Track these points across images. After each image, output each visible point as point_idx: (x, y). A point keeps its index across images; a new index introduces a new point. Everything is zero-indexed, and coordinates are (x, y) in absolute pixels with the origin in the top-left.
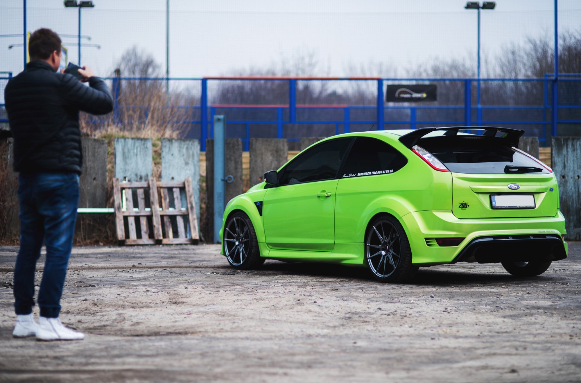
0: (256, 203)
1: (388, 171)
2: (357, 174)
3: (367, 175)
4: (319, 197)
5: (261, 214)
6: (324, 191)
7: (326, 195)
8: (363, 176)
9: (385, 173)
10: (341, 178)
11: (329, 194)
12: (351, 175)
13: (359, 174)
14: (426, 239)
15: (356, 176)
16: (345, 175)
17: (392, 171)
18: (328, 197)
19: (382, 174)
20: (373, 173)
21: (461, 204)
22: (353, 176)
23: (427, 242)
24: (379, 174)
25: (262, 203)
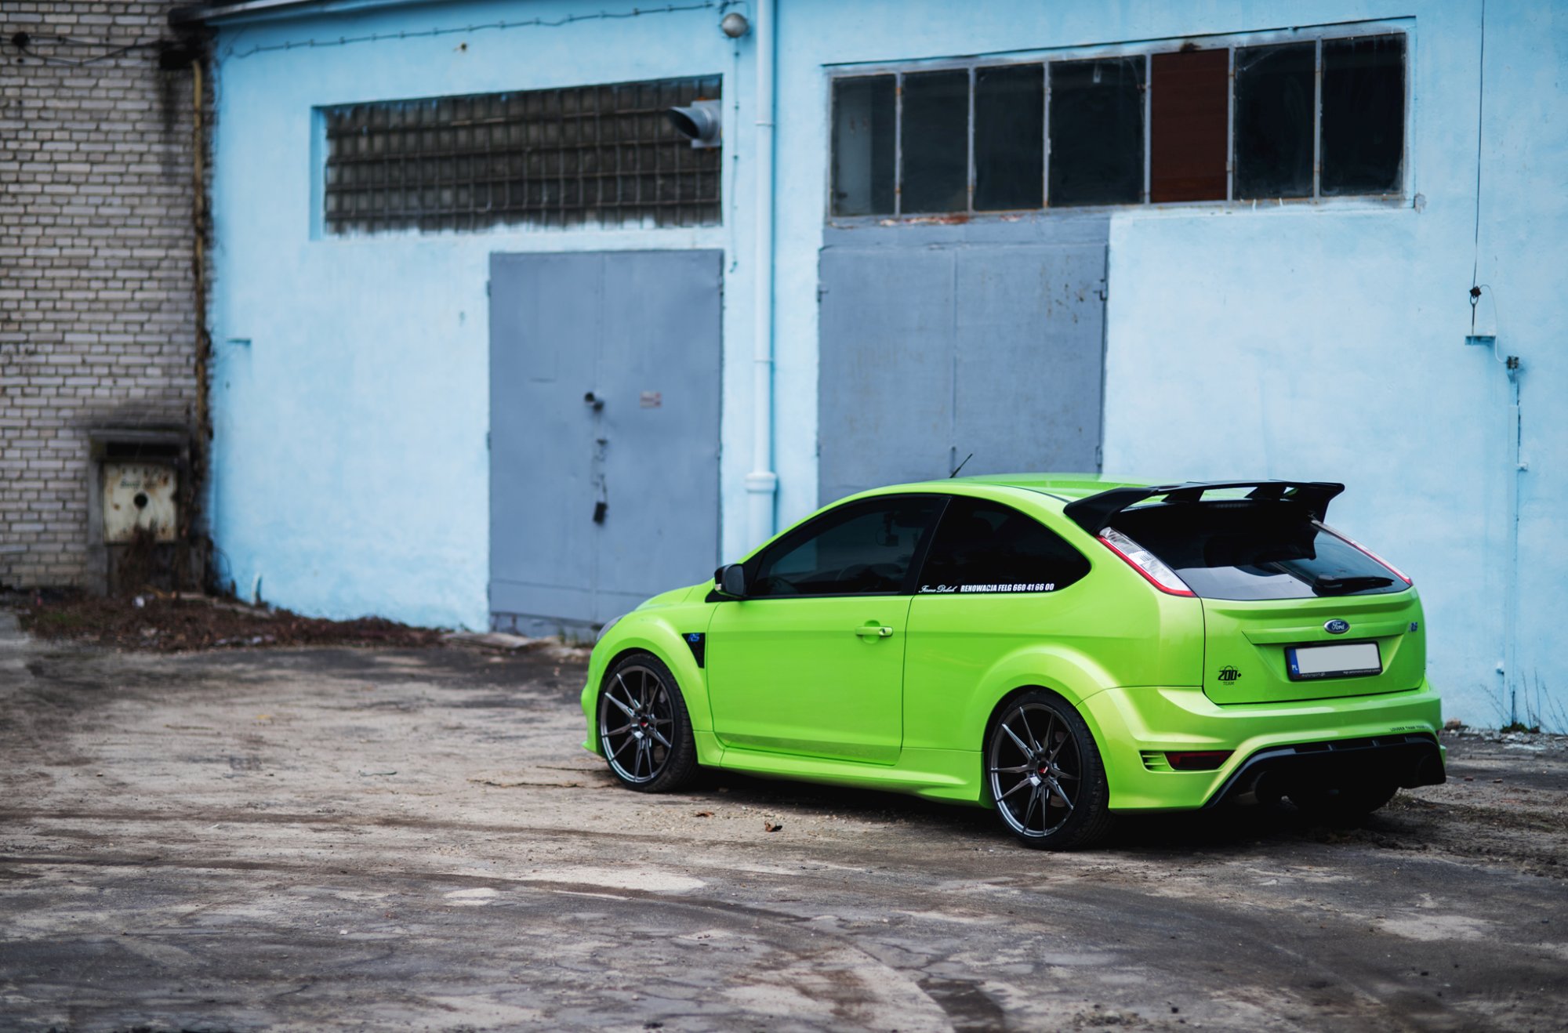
0: (686, 636)
1: (1040, 587)
2: (959, 588)
3: (986, 592)
4: (860, 636)
5: (701, 663)
6: (874, 623)
7: (881, 633)
8: (976, 593)
9: (1034, 591)
10: (915, 593)
11: (889, 630)
12: (942, 588)
13: (963, 588)
14: (1143, 753)
15: (958, 592)
16: (927, 588)
17: (1050, 586)
18: (885, 637)
19: (1026, 591)
20: (1002, 587)
21: (1224, 672)
22: (948, 590)
23: (1145, 760)
24: (1017, 592)
25: (702, 636)
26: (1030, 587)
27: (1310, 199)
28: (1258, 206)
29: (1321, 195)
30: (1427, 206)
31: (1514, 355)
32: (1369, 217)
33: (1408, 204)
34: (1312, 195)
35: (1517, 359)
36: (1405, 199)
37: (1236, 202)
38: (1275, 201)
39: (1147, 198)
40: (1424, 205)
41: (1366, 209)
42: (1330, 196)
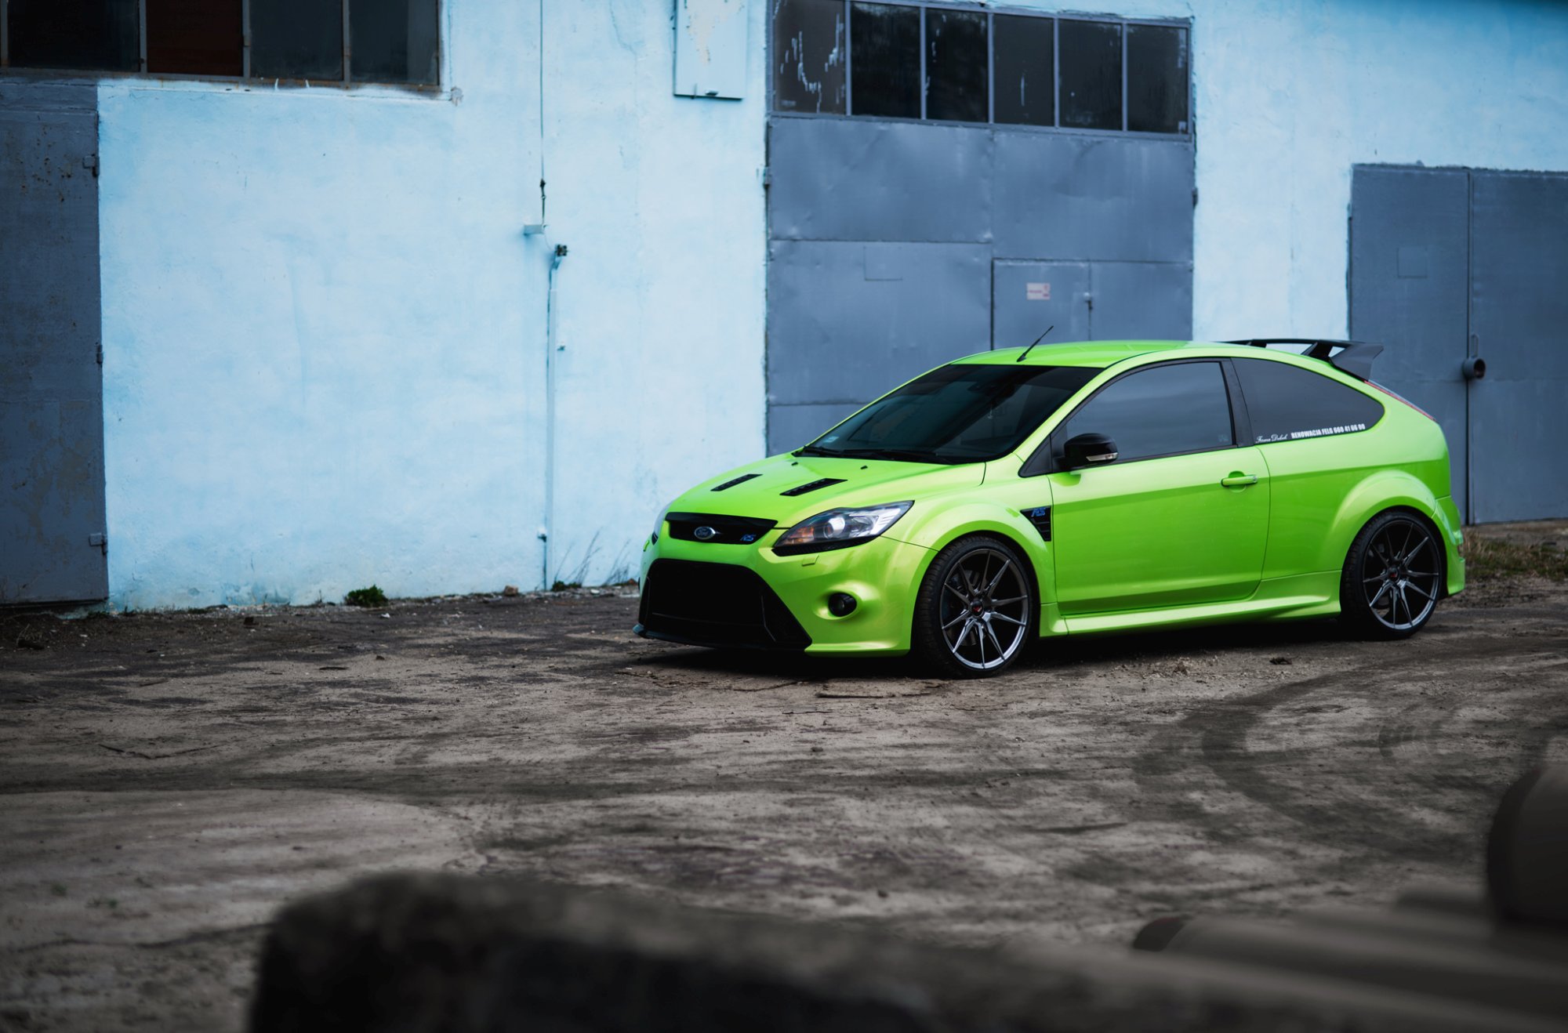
0: (1027, 513)
1: (1354, 428)
2: (1290, 435)
3: (1314, 437)
4: (1228, 486)
5: (1047, 537)
6: (1238, 473)
9: (1351, 432)
12: (1275, 437)
13: (1294, 435)
15: (1290, 439)
16: (1263, 438)
17: (1362, 426)
18: (1250, 485)
19: (1345, 433)
20: (1325, 431)
22: (1280, 439)
24: (1338, 434)
25: (1048, 510)
26: (1347, 428)
27: (340, 83)
28: (281, 85)
29: (352, 81)
30: (464, 99)
31: (562, 244)
32: (406, 106)
33: (444, 96)
34: (342, 79)
35: (565, 247)
36: (441, 92)
37: (254, 79)
38: (301, 82)
39: (144, 66)
40: (461, 98)
41: (401, 98)
42: (360, 81)
